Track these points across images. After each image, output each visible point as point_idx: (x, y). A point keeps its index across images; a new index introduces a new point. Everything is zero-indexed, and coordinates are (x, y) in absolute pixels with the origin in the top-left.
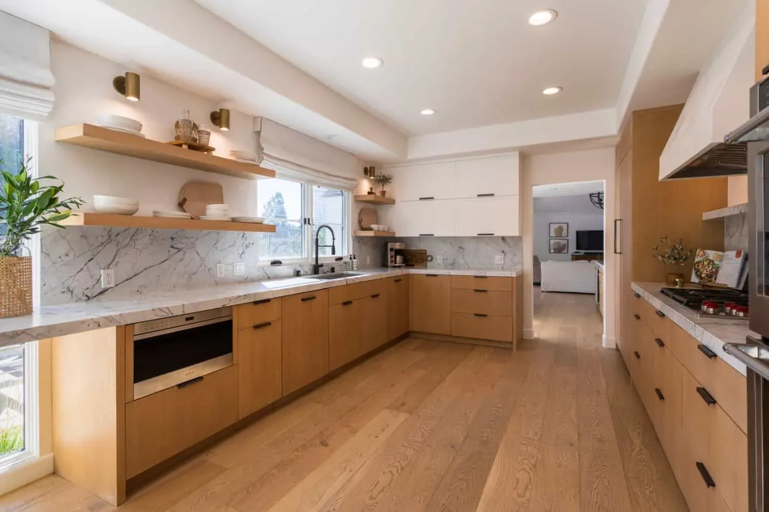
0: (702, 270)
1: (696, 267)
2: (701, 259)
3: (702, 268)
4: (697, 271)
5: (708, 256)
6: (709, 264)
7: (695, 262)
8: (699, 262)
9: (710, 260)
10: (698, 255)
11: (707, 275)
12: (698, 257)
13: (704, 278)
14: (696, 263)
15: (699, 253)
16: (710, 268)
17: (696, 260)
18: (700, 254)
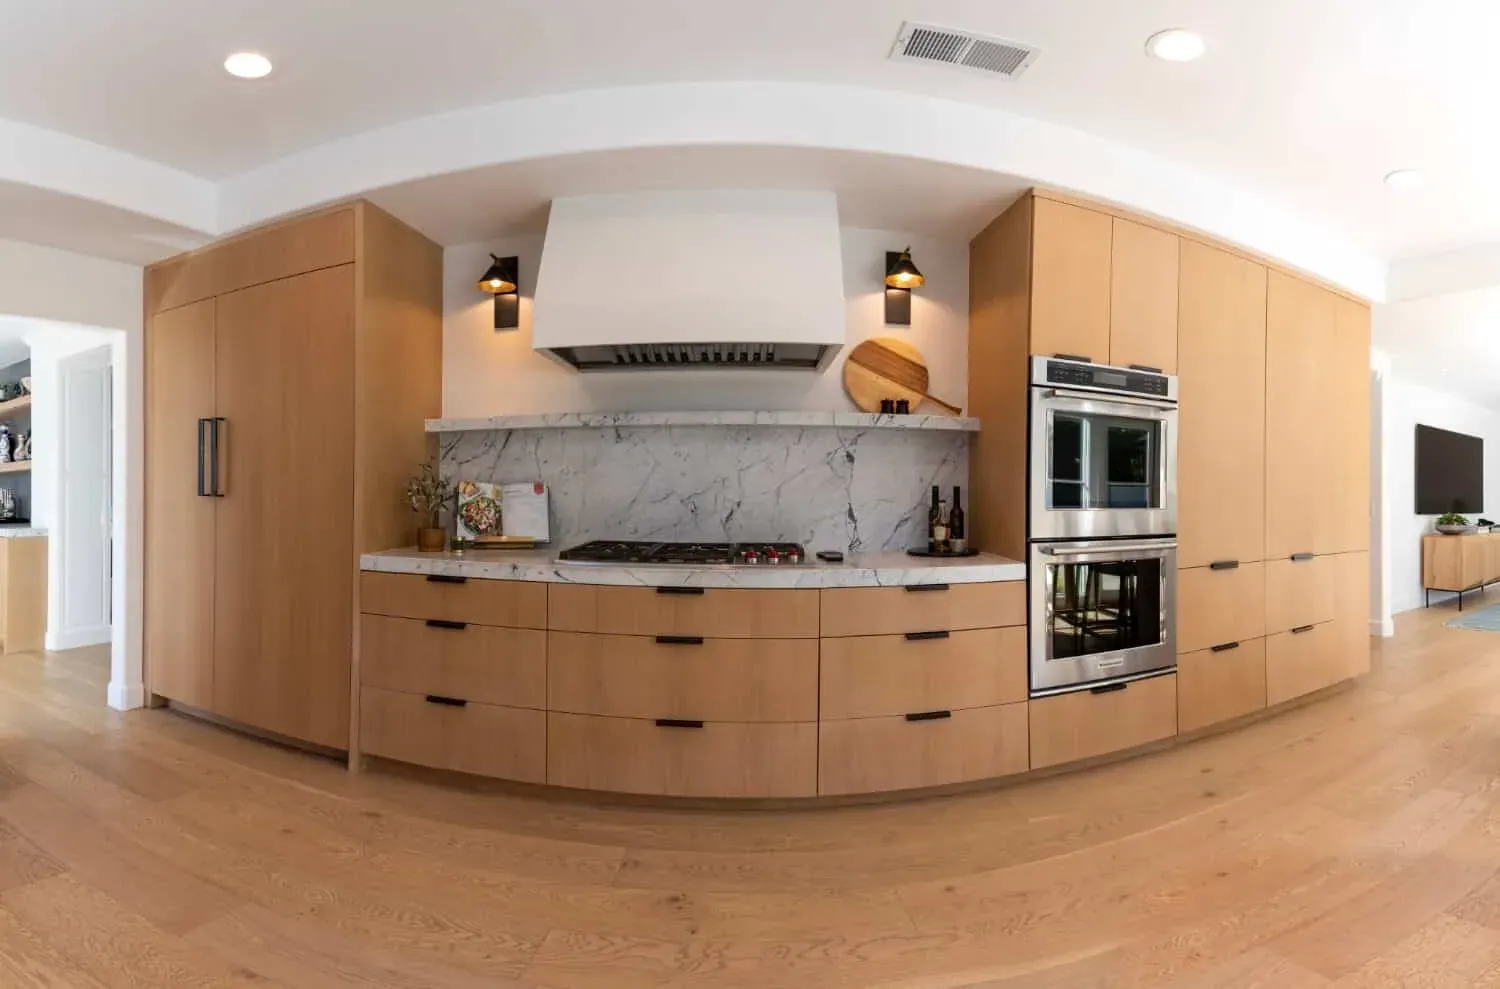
0: (478, 518)
1: (464, 512)
2: (471, 498)
3: (477, 514)
4: (468, 520)
5: (484, 493)
6: (488, 506)
7: (460, 504)
8: (468, 504)
9: (488, 499)
10: (464, 492)
11: (490, 525)
12: (466, 495)
13: (486, 530)
14: (463, 506)
15: (465, 489)
16: (493, 512)
17: (462, 500)
18: (468, 490)
